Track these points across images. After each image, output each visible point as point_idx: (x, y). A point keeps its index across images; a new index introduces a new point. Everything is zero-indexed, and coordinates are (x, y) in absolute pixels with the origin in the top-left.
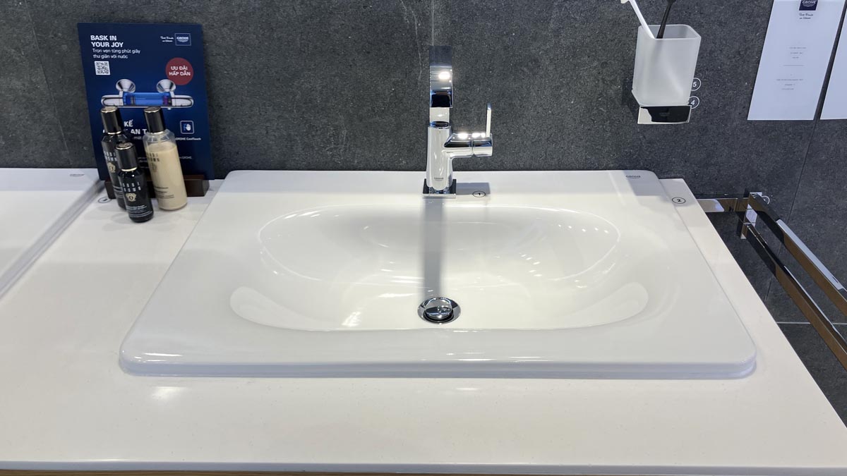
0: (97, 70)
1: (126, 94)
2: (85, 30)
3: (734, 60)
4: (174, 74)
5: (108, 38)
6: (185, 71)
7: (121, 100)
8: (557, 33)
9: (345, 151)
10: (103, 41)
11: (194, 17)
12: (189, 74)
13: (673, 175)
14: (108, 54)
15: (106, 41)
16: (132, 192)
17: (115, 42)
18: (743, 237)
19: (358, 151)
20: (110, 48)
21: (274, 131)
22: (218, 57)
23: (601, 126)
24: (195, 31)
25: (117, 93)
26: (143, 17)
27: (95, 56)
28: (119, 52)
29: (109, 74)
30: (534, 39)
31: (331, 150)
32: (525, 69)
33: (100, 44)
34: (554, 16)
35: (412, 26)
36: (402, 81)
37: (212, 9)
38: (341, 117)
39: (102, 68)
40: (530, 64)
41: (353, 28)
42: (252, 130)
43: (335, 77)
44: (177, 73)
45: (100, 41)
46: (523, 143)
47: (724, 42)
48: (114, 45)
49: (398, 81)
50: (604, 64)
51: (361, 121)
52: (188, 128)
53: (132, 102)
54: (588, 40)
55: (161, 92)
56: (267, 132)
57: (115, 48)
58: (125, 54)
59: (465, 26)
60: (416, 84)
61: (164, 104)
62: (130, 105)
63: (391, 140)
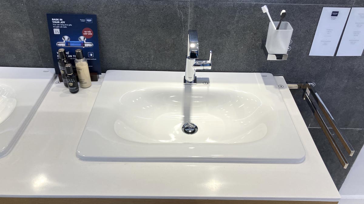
0: (54, 32)
1: (66, 42)
2: (50, 16)
3: (305, 33)
4: (85, 34)
5: (59, 20)
6: (90, 33)
7: (64, 44)
8: (238, 22)
9: (153, 63)
10: (57, 21)
11: (94, 12)
12: (91, 34)
14: (59, 26)
15: (58, 21)
16: (71, 82)
17: (62, 21)
18: (304, 99)
19: (158, 63)
20: (60, 24)
21: (125, 55)
22: (103, 27)
23: (253, 57)
24: (94, 17)
25: (63, 41)
26: (73, 11)
27: (54, 27)
28: (63, 25)
29: (59, 34)
30: (229, 24)
31: (147, 63)
32: (225, 35)
33: (56, 22)
34: (237, 15)
35: (181, 18)
36: (176, 38)
37: (101, 9)
38: (152, 51)
39: (57, 31)
40: (226, 33)
41: (157, 18)
42: (116, 55)
43: (149, 36)
44: (87, 34)
45: (56, 21)
46: (222, 62)
47: (302, 27)
48: (61, 22)
49: (174, 38)
50: (255, 34)
51: (159, 52)
52: (91, 55)
53: (69, 45)
54: (249, 25)
55: (80, 41)
57: (62, 24)
58: (66, 26)
59: (202, 18)
60: (182, 39)
61: (81, 46)
62: (68, 46)
63: (171, 60)
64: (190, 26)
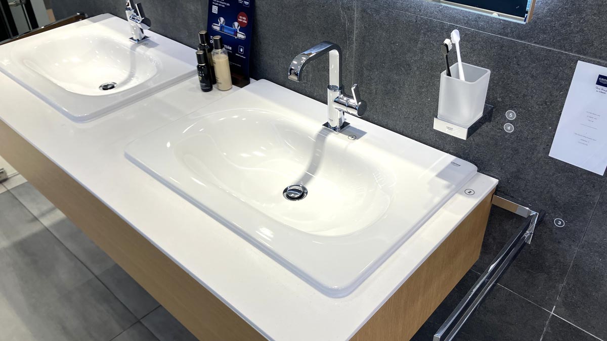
0: (213, 10)
1: (221, 25)
3: (541, 107)
6: (245, 20)
7: (219, 28)
8: (422, 51)
9: (311, 86)
14: (218, 3)
16: (200, 76)
19: (316, 88)
22: (261, 16)
25: (218, 23)
27: (213, 3)
29: (217, 13)
30: (409, 51)
31: (304, 83)
34: (421, 39)
35: (345, 24)
40: (405, 66)
42: (272, 60)
44: (242, 20)
46: (399, 115)
51: (319, 71)
52: (242, 50)
53: (223, 30)
55: (234, 28)
56: (278, 64)
58: (224, 5)
61: (234, 35)
64: (356, 40)
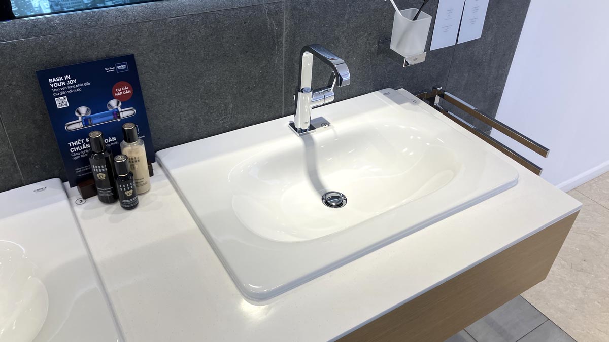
0: (58, 105)
1: (84, 118)
2: (43, 76)
4: (119, 94)
5: (64, 78)
6: (127, 90)
7: (81, 123)
8: (348, 21)
10: (59, 82)
11: (129, 50)
12: (130, 92)
13: (398, 87)
14: (65, 90)
15: (62, 81)
16: (130, 189)
17: (69, 80)
20: (67, 86)
21: (185, 117)
23: (368, 69)
24: (130, 59)
26: (87, 56)
27: (54, 94)
28: (74, 87)
29: (68, 106)
30: (338, 27)
31: (222, 120)
32: (332, 45)
33: (58, 84)
35: (272, 30)
36: (266, 66)
37: (142, 42)
38: (230, 97)
39: (62, 102)
41: (237, 38)
42: (170, 119)
43: (225, 71)
44: (121, 93)
45: (57, 82)
48: (69, 82)
49: (263, 66)
50: (370, 35)
51: (241, 96)
53: (90, 123)
54: (363, 22)
55: (111, 110)
56: (181, 119)
57: (70, 85)
58: (79, 87)
59: (301, 25)
60: (274, 66)
61: (114, 118)
62: (89, 125)
63: (259, 104)
64: (286, 41)
